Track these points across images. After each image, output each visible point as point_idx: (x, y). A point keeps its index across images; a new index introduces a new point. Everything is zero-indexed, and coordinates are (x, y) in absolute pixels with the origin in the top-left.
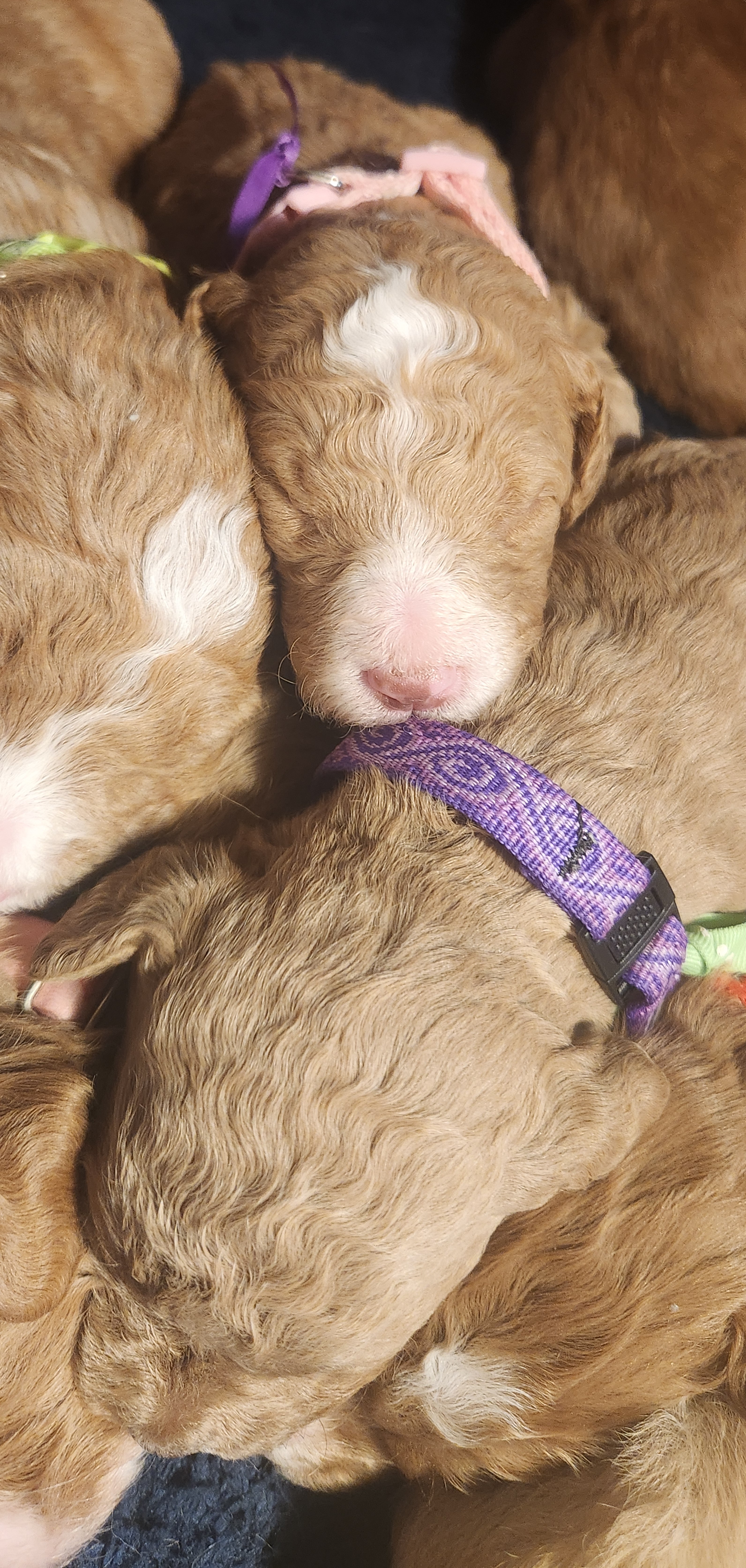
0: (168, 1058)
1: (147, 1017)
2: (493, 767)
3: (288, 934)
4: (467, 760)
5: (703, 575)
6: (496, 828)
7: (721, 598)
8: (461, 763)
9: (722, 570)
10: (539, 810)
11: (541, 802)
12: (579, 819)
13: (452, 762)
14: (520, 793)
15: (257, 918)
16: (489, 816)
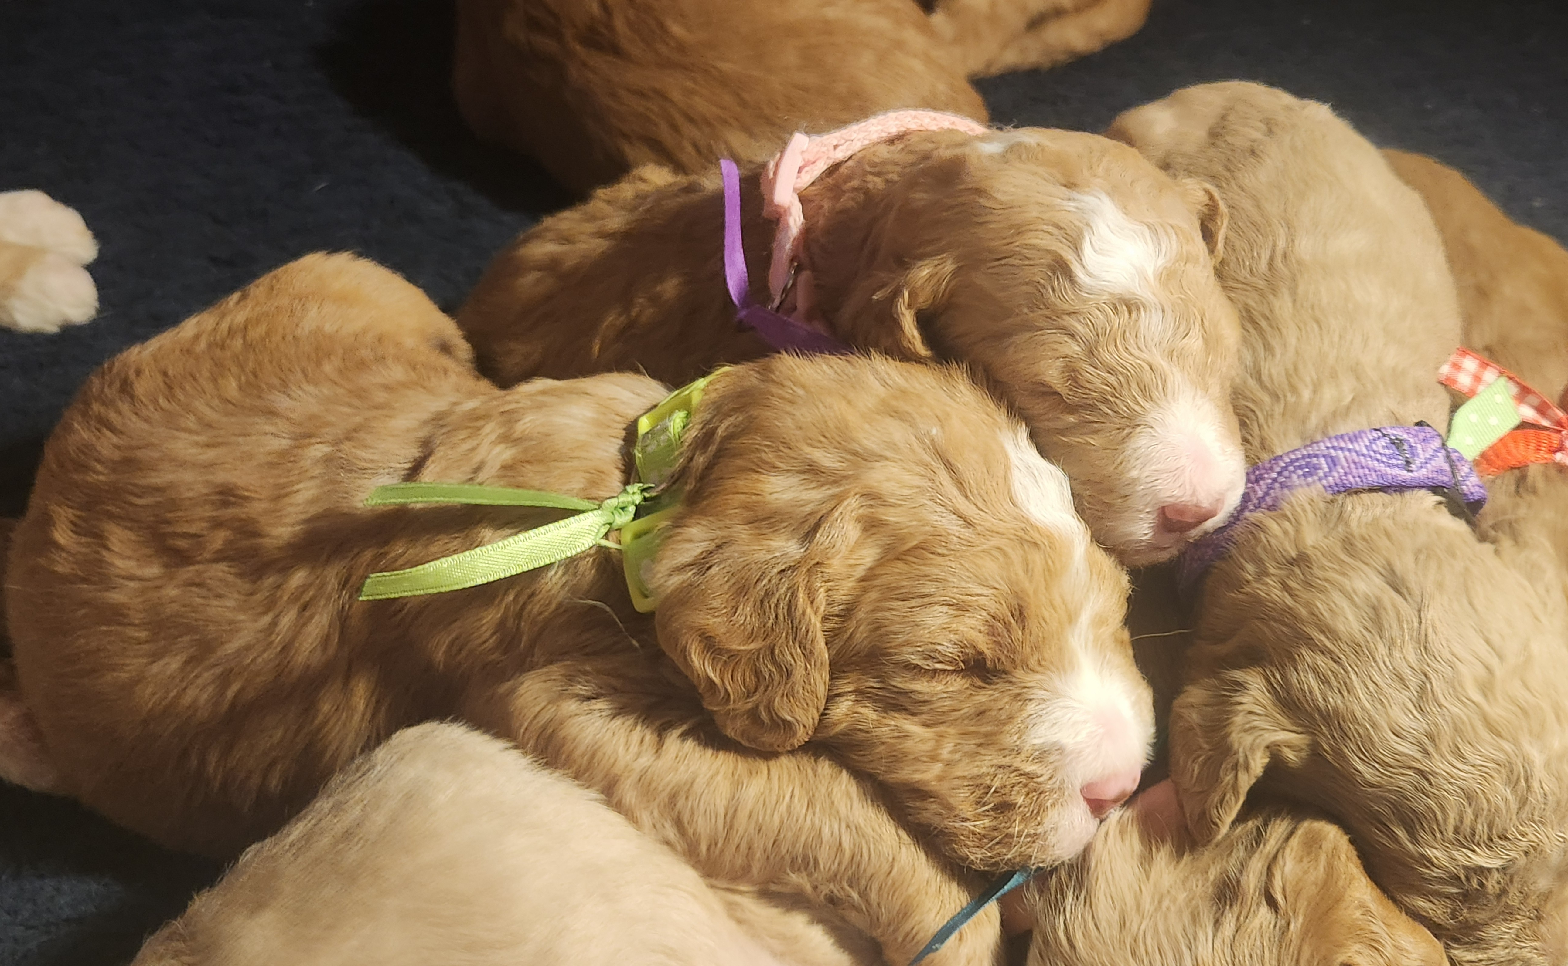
0: (1391, 777)
1: (1349, 777)
2: (1316, 456)
3: (1357, 648)
4: (1300, 467)
5: (1272, 259)
6: (1362, 481)
7: (1299, 263)
8: (1300, 472)
9: (1281, 244)
10: (1365, 451)
11: (1360, 446)
12: (1384, 435)
13: (1294, 477)
14: (1347, 453)
15: (1322, 662)
16: (1351, 479)
